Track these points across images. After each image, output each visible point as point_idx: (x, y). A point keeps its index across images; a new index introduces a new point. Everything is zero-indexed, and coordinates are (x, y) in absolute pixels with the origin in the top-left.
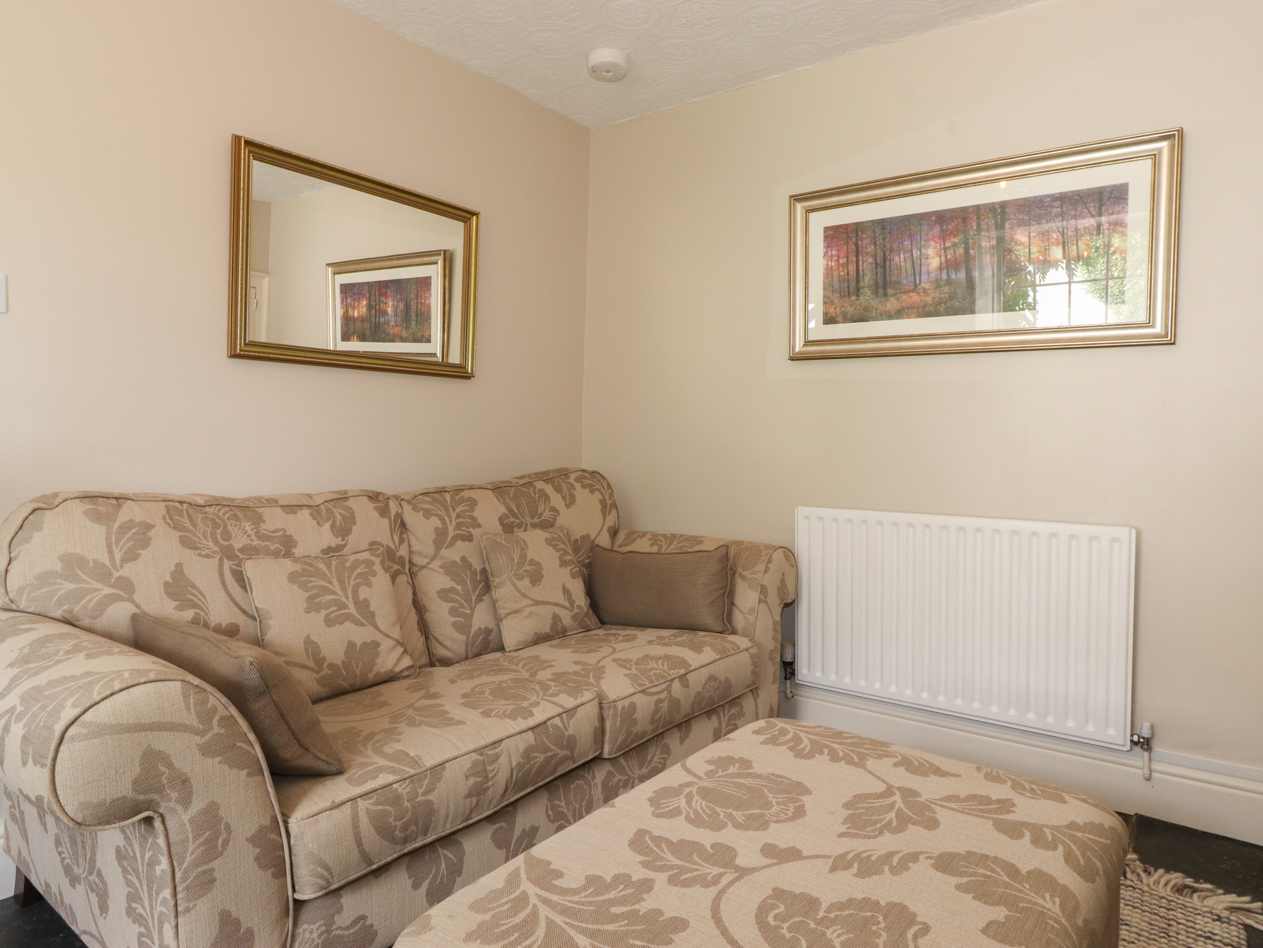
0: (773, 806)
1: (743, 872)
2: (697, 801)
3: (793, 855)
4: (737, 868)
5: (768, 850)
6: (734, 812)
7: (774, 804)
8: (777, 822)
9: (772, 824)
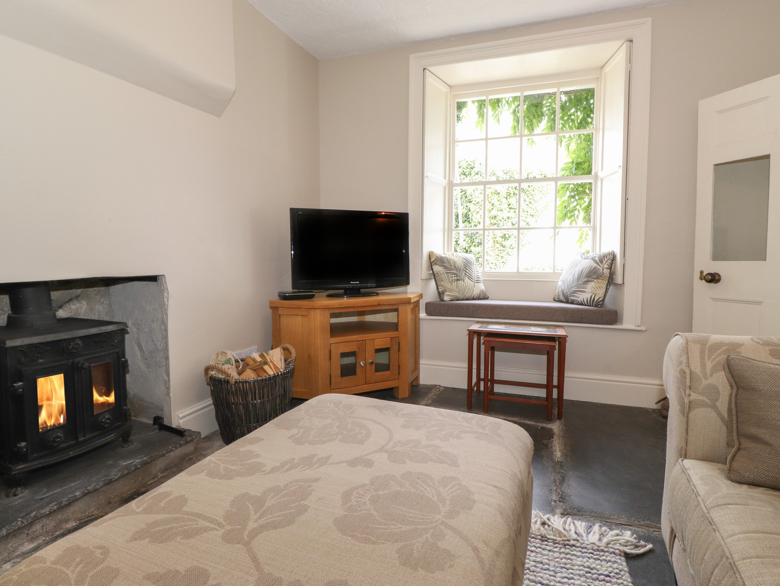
0: (369, 500)
1: (382, 449)
2: (433, 496)
3: (353, 463)
4: (386, 451)
5: (368, 463)
6: (399, 489)
7: (368, 503)
8: (364, 485)
9: (368, 482)
